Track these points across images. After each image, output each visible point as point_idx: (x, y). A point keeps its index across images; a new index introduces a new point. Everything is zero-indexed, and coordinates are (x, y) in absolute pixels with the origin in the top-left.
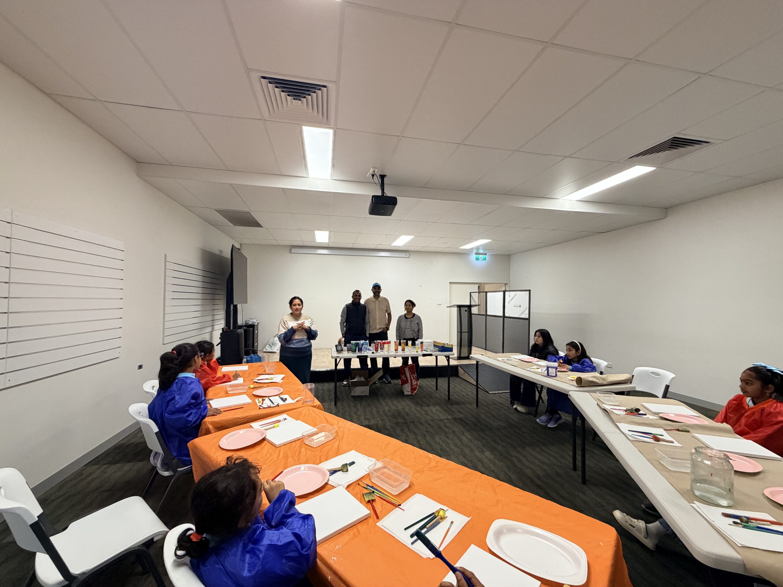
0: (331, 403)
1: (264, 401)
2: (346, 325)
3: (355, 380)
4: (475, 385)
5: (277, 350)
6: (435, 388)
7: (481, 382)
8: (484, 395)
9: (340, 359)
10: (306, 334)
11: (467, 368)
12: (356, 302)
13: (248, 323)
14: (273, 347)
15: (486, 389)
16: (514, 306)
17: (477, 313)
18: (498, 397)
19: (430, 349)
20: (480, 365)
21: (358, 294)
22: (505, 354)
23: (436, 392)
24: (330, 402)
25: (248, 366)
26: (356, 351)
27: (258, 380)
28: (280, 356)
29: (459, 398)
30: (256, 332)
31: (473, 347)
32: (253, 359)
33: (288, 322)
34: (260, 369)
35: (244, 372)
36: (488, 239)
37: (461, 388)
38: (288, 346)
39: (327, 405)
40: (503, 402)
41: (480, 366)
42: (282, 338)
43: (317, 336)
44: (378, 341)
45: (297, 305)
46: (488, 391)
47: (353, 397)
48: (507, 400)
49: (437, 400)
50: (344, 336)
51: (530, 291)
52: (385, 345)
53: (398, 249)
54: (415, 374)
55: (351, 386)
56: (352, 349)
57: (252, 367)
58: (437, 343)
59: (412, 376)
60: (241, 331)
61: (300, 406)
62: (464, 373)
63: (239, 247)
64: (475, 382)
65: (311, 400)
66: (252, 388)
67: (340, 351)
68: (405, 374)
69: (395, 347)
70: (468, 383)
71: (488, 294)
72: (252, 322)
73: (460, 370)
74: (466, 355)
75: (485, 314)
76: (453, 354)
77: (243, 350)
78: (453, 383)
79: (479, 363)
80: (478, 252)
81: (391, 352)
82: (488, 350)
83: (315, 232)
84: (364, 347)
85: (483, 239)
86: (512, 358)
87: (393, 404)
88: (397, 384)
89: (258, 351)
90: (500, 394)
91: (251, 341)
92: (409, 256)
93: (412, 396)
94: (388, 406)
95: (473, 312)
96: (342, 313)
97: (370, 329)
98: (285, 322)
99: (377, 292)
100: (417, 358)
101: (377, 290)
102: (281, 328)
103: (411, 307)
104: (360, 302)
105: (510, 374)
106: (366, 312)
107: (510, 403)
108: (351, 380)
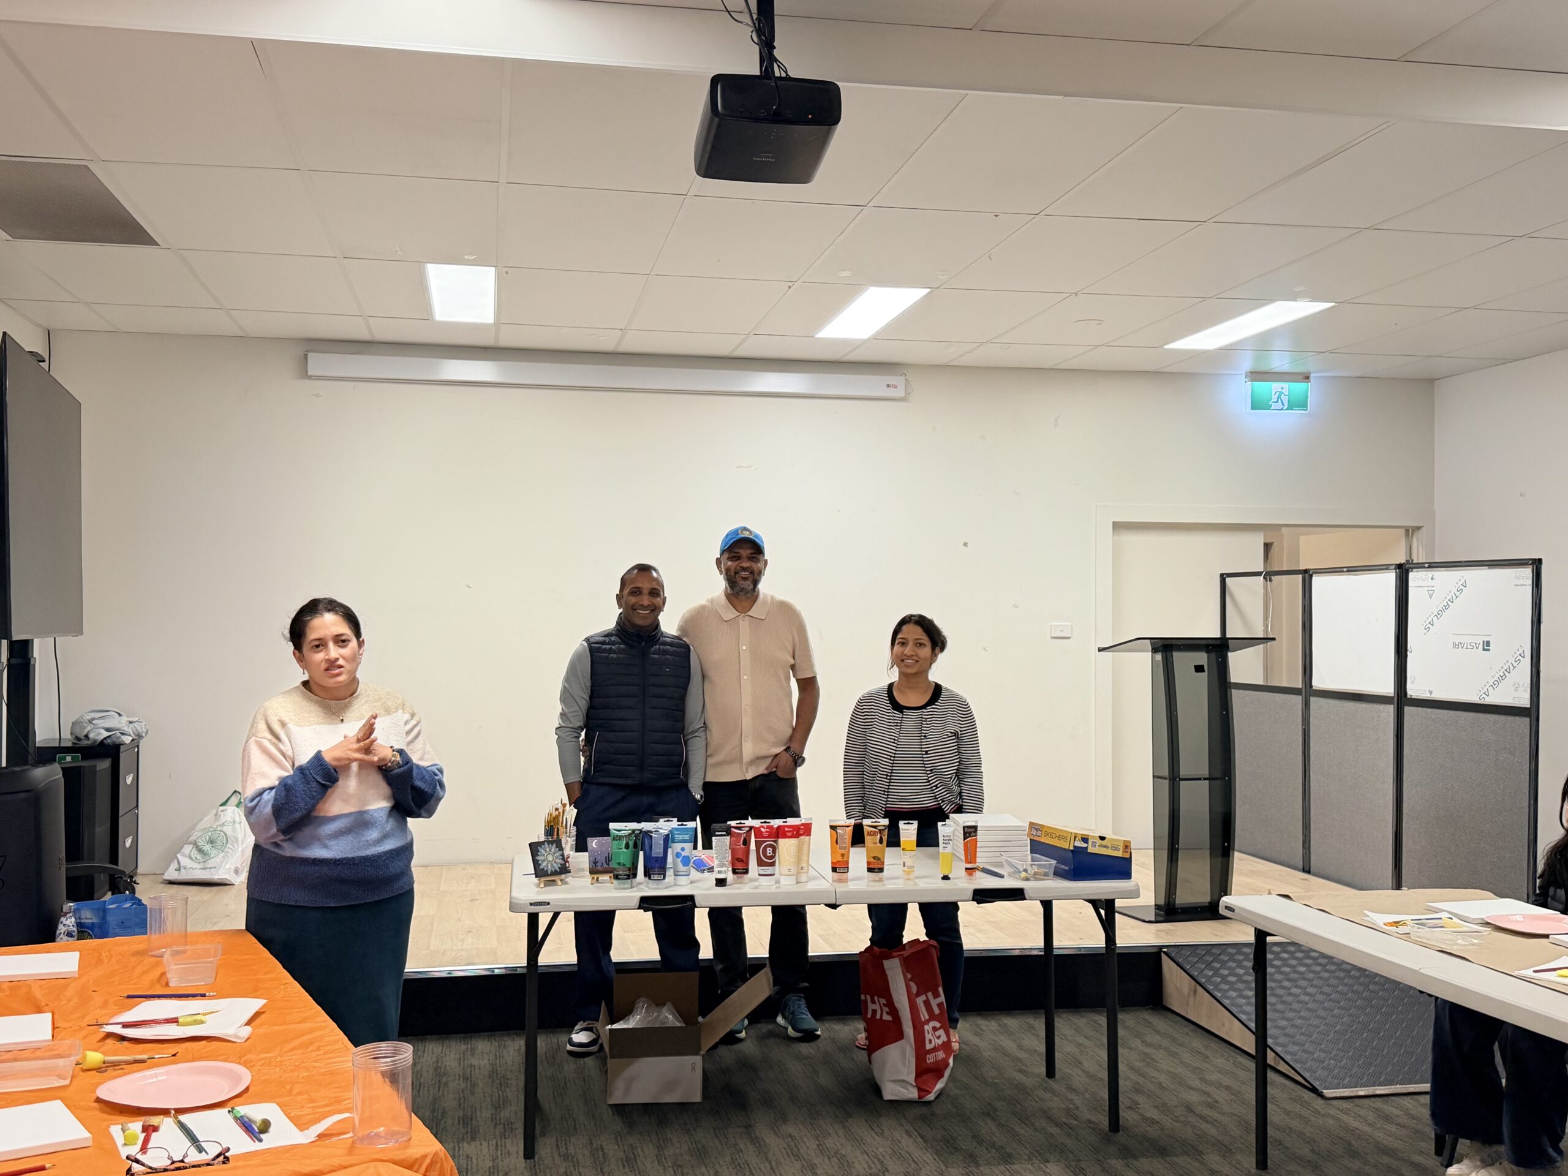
0: (508, 1142)
1: (154, 1136)
2: (589, 740)
3: (631, 1023)
4: (1253, 1052)
5: (236, 872)
6: (1043, 1070)
7: (1282, 1040)
8: (1297, 1108)
9: (556, 915)
10: (384, 789)
11: (1209, 965)
12: (634, 626)
13: (87, 736)
14: (216, 859)
15: (1307, 1075)
16: (1455, 645)
17: (1260, 681)
18: (1371, 1117)
19: (1011, 865)
20: (1276, 949)
21: (646, 586)
22: (1404, 892)
23: (1045, 1089)
24: (503, 1136)
25: (76, 955)
26: (635, 875)
27: (126, 1025)
28: (250, 900)
29: (1167, 1122)
30: (129, 780)
31: (1236, 854)
32: (109, 918)
33: (291, 726)
34: (139, 970)
35: (55, 984)
36: (1315, 299)
37: (1180, 1070)
38: (289, 850)
39: (485, 1151)
40: (1397, 1144)
41: (1277, 954)
42: (268, 809)
43: (439, 799)
44: (750, 822)
45: (331, 645)
46: (1316, 1084)
47: (621, 1110)
48: (1417, 1132)
49: (1055, 1130)
50: (577, 794)
51: (1537, 564)
52: (782, 842)
53: (846, 359)
54: (936, 995)
55: (612, 1057)
56: (613, 865)
57: (100, 961)
58: (1047, 834)
59: (920, 1001)
60: (48, 775)
61: (336, 1162)
62: (1195, 991)
63: (40, 349)
64: (1252, 1038)
65: (396, 1128)
66: (98, 1070)
67: (555, 873)
68: (884, 992)
69: (833, 852)
70: (1214, 1045)
71: (1316, 580)
72: (108, 730)
73: (1173, 977)
74: (1203, 897)
75: (1299, 684)
76: (1134, 894)
77: (58, 872)
78: (1137, 1043)
79: (1269, 939)
80: (1262, 368)
81: (814, 878)
82: (1316, 875)
83: (424, 267)
84: (678, 855)
85: (1293, 297)
86: (1444, 915)
87: (822, 1149)
88: (846, 1048)
89: (137, 879)
90: (1378, 1103)
91: (101, 830)
92: (908, 394)
93: (925, 1110)
94: (798, 1157)
95: (1235, 676)
96: (567, 679)
97: (710, 761)
98: (277, 728)
99: (744, 574)
100: (953, 907)
101: (746, 564)
102: (257, 759)
103: (926, 651)
104: (657, 626)
105: (1437, 998)
106: (688, 678)
107: (1431, 1146)
108: (612, 1023)
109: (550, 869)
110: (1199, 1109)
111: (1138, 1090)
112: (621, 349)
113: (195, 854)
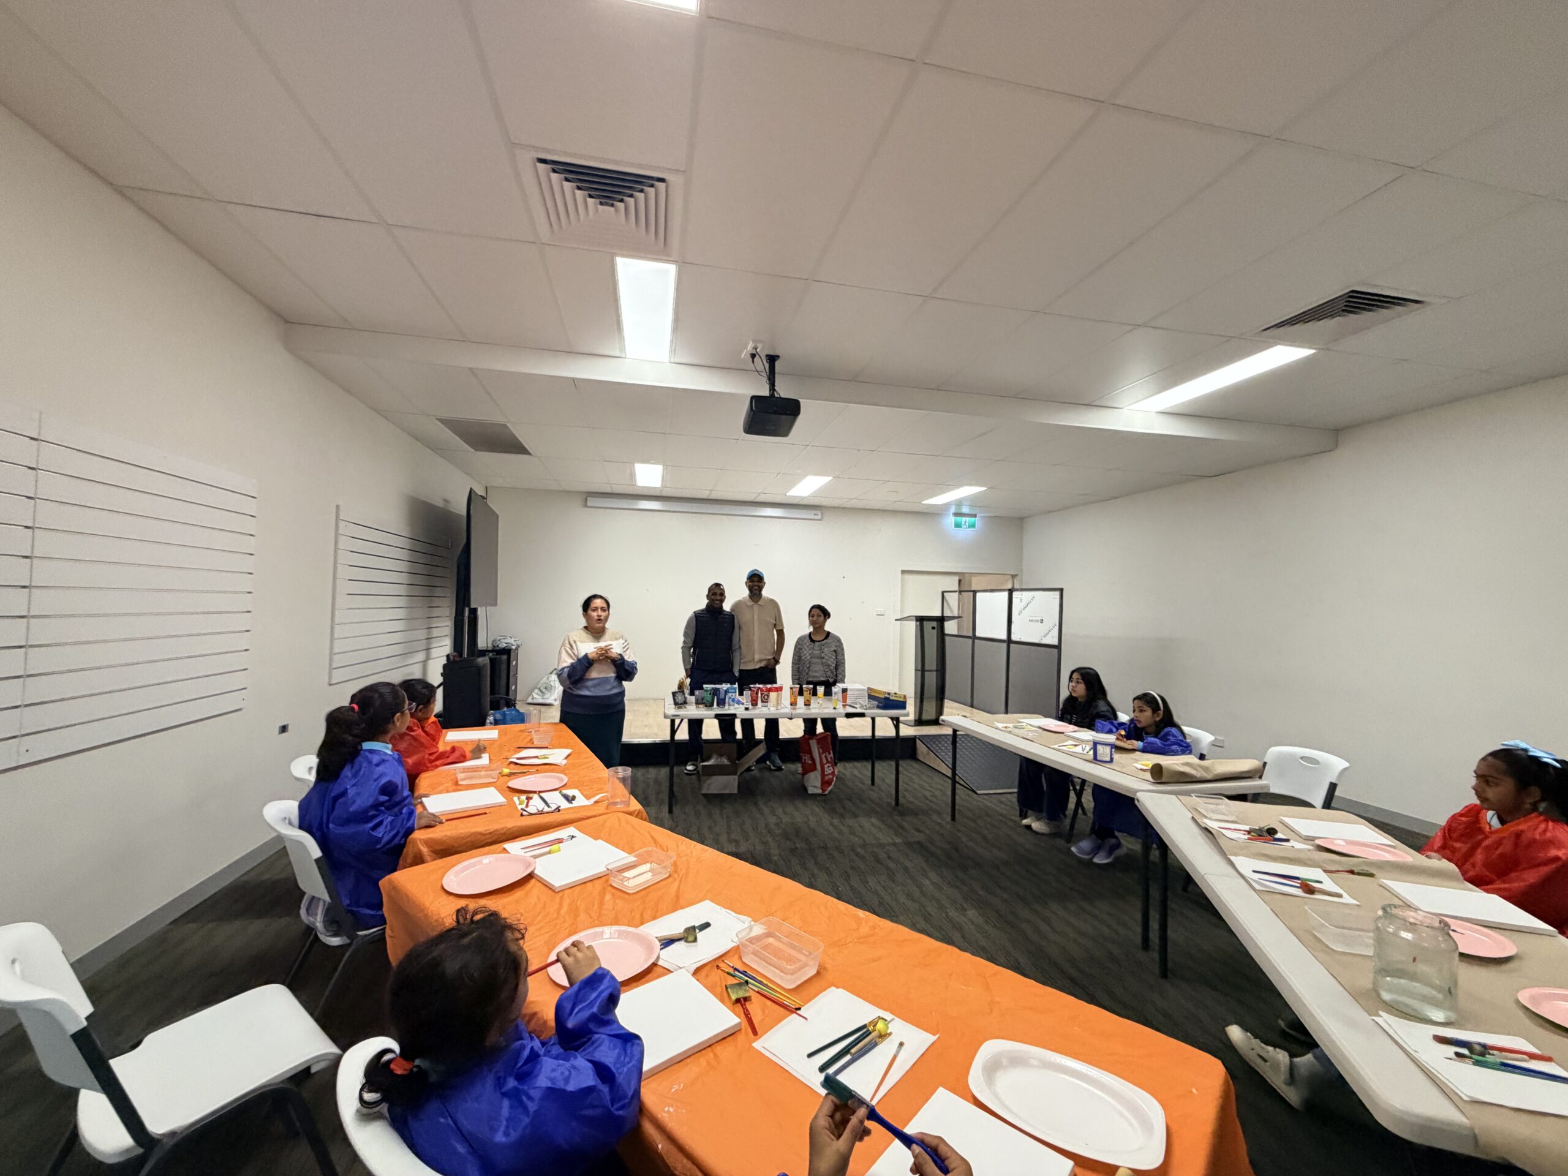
1: (531, 801)
2: (694, 653)
3: (710, 763)
4: (950, 776)
6: (870, 782)
7: (962, 771)
8: (967, 798)
10: (613, 669)
11: (934, 743)
12: (714, 608)
13: (498, 646)
14: (548, 695)
15: (971, 785)
16: (1030, 621)
17: (956, 633)
18: (995, 801)
19: (860, 704)
20: (960, 737)
21: (719, 592)
22: (1010, 715)
23: (871, 790)
24: (661, 804)
25: (497, 731)
26: (713, 706)
27: (518, 759)
28: (562, 711)
29: (918, 803)
30: (514, 663)
31: (946, 700)
32: (507, 717)
33: (578, 643)
34: (522, 737)
35: (490, 742)
36: (979, 485)
37: (922, 783)
38: (577, 692)
40: (1005, 812)
41: (960, 739)
42: (566, 675)
43: (635, 674)
44: (758, 686)
45: (598, 612)
46: (975, 789)
47: (706, 796)
49: (873, 805)
50: (689, 673)
51: (1061, 590)
53: (799, 504)
54: (829, 754)
56: (705, 701)
57: (506, 734)
58: (874, 692)
59: (823, 756)
60: (483, 661)
61: (601, 812)
62: (929, 753)
63: (483, 494)
64: (950, 771)
65: (624, 800)
66: (507, 775)
67: (682, 704)
68: (810, 752)
69: (791, 698)
70: (937, 774)
71: (978, 595)
72: (506, 643)
73: (920, 746)
74: (933, 717)
75: (970, 634)
76: (907, 715)
77: (487, 699)
78: (905, 772)
79: (958, 733)
80: (959, 512)
81: (783, 708)
82: (975, 708)
83: (634, 466)
84: (730, 698)
85: (971, 485)
86: (1024, 724)
87: (785, 813)
88: (794, 773)
89: (517, 702)
90: (998, 796)
91: (503, 682)
92: (822, 518)
93: (824, 797)
94: (775, 815)
95: (947, 631)
96: (686, 628)
97: (742, 661)
98: (572, 643)
99: (756, 588)
100: (834, 720)
101: (756, 584)
102: (564, 655)
103: (822, 618)
104: (722, 607)
105: (1021, 756)
106: (733, 627)
107: (1018, 813)
108: (703, 762)
109: (680, 702)
110: (929, 798)
111: (906, 790)
112: (710, 498)
113: (539, 692)
